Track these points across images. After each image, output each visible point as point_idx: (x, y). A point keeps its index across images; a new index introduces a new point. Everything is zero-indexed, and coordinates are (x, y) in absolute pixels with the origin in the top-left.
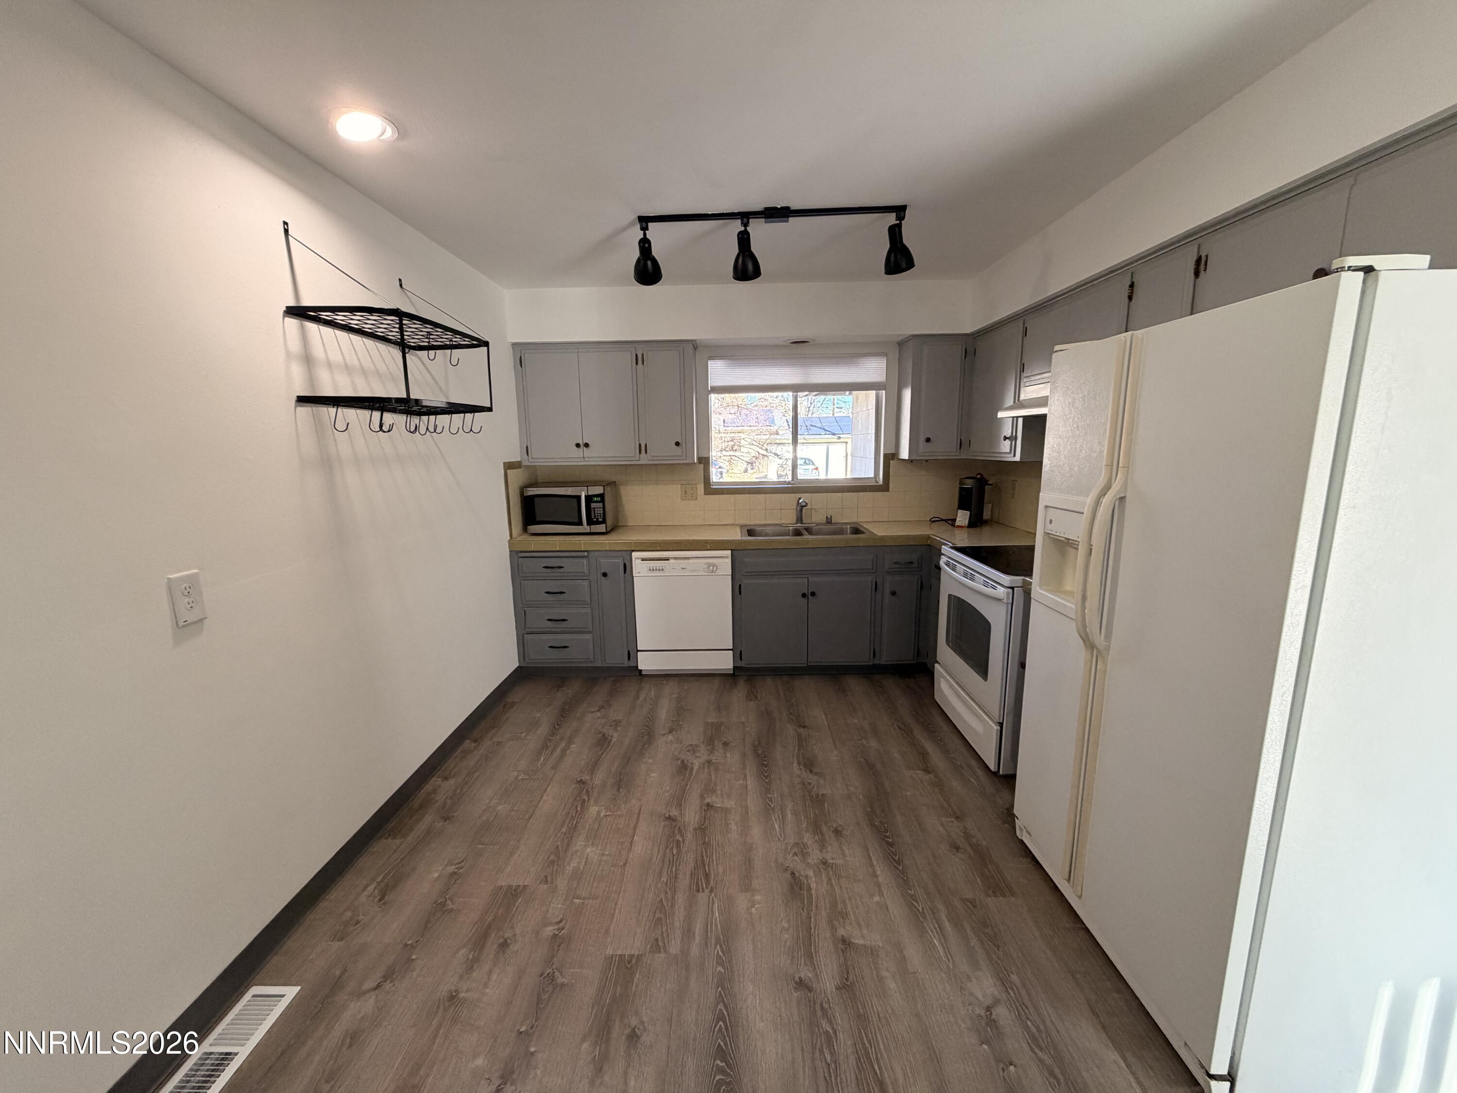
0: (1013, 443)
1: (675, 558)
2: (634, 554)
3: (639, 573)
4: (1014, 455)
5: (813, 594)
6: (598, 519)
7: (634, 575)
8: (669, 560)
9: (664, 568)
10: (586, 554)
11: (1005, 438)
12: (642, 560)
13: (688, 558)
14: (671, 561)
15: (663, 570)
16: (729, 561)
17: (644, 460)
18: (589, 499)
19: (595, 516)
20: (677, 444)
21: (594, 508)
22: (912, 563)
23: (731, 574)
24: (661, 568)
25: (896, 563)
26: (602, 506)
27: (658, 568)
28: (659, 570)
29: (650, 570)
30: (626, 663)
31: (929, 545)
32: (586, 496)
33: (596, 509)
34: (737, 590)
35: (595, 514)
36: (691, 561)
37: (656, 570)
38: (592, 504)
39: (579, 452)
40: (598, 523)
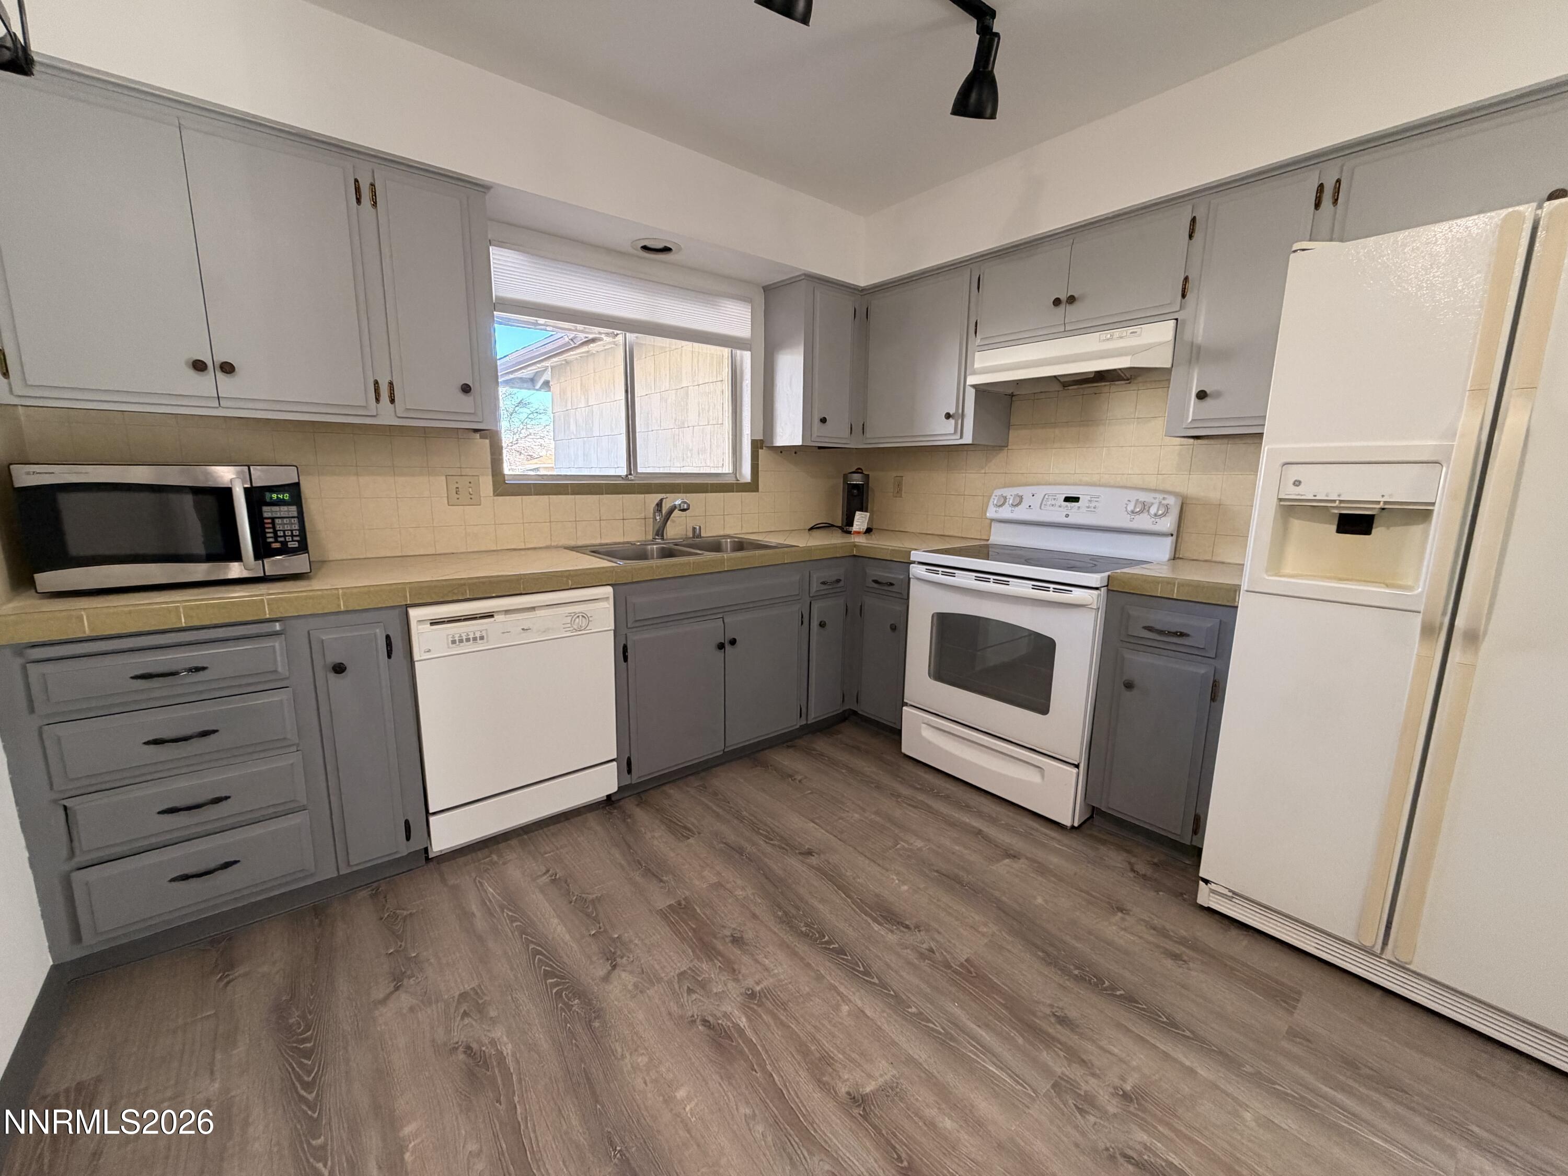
0: (960, 422)
1: (507, 612)
2: (414, 613)
3: (429, 651)
4: (961, 437)
5: (733, 642)
6: (284, 544)
7: (416, 657)
8: (492, 616)
9: (484, 634)
10: (278, 627)
11: (948, 416)
12: (432, 624)
13: (533, 609)
14: (498, 618)
15: (482, 638)
16: (609, 606)
17: (386, 415)
18: (256, 497)
19: (276, 537)
20: (466, 389)
21: (273, 519)
22: (838, 581)
23: (613, 627)
24: (478, 635)
25: (824, 583)
26: (295, 514)
27: (471, 636)
28: (475, 639)
29: (454, 642)
30: (404, 849)
31: (855, 556)
32: (246, 490)
33: (277, 521)
34: (623, 653)
35: (275, 532)
36: (539, 613)
37: (468, 640)
38: (265, 508)
39: (204, 384)
40: (285, 550)
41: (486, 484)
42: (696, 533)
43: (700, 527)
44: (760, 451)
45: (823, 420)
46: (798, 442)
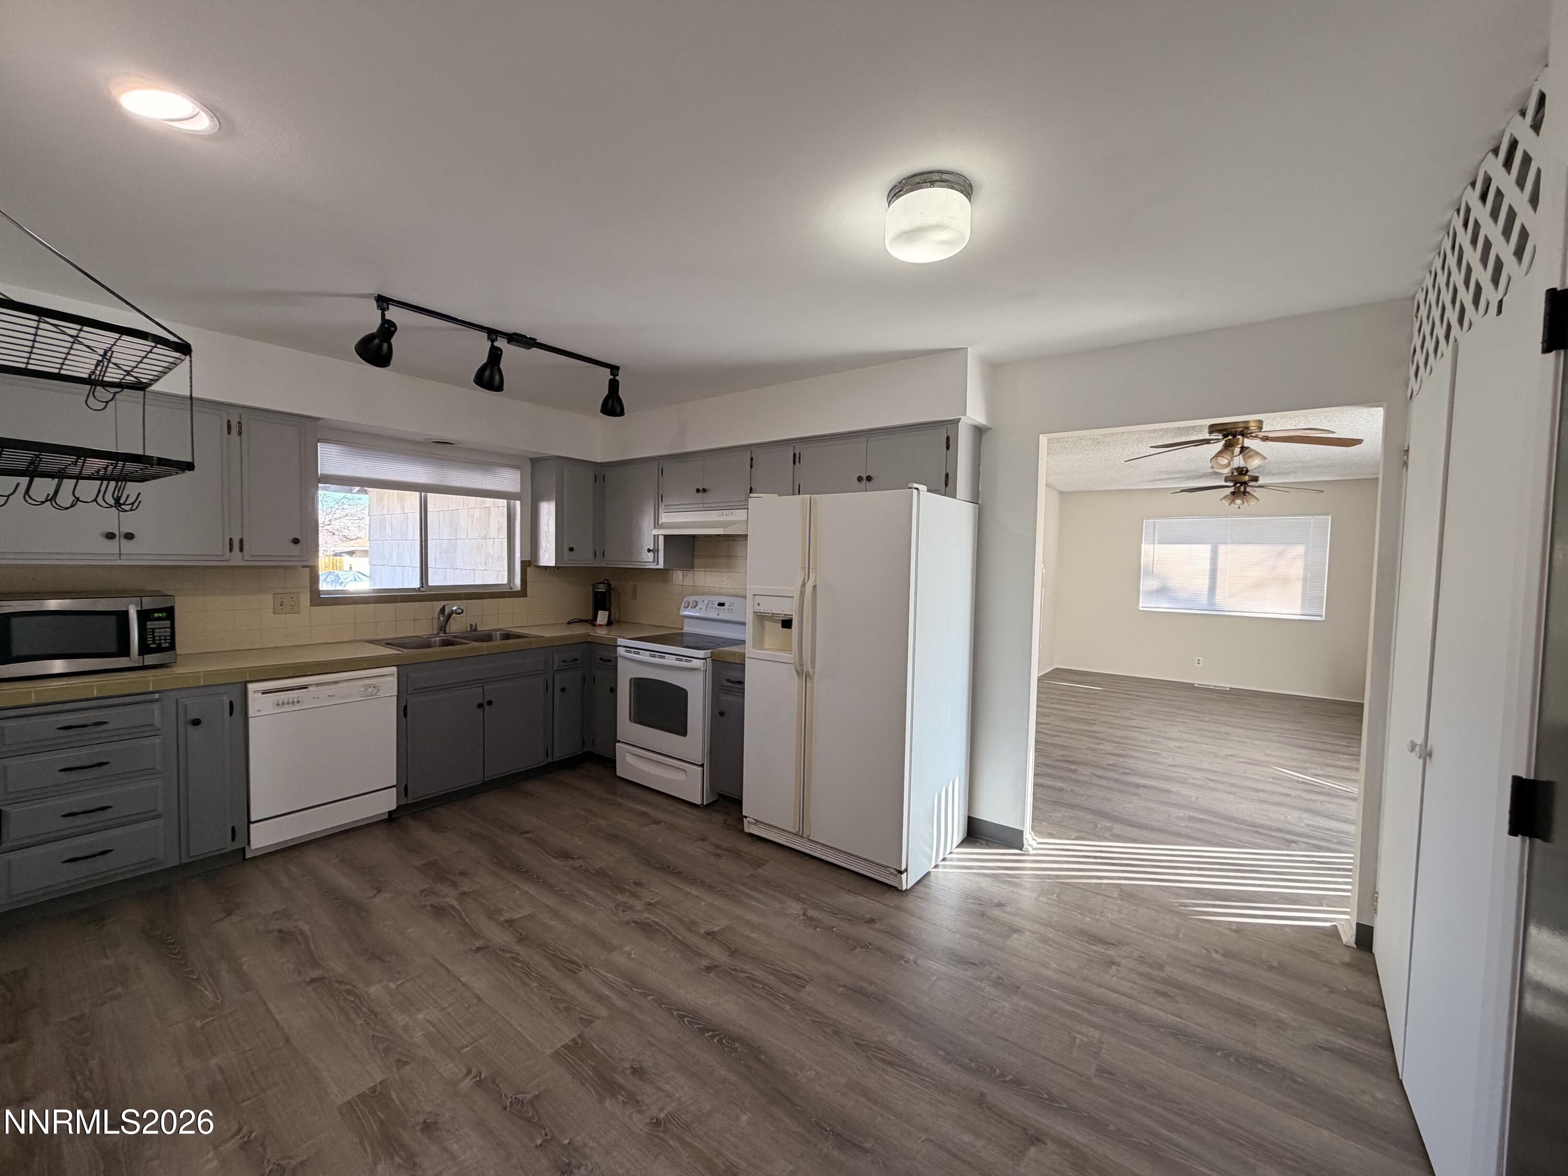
0: (656, 554)
1: (318, 685)
2: (251, 687)
3: (260, 711)
4: (658, 564)
5: (490, 703)
6: (160, 644)
7: (251, 713)
8: (307, 688)
9: (300, 699)
10: (157, 696)
11: (649, 550)
12: (263, 693)
13: (337, 682)
14: (311, 689)
15: (298, 702)
16: (394, 680)
17: (236, 559)
18: (144, 616)
19: (154, 640)
20: (296, 541)
21: (153, 629)
22: (576, 659)
23: (396, 694)
24: (295, 700)
25: (564, 661)
26: (169, 626)
27: (291, 700)
28: (293, 703)
29: (278, 705)
30: (230, 847)
31: (589, 642)
32: (138, 612)
33: (156, 630)
34: (403, 711)
35: (154, 637)
36: (340, 685)
37: (288, 703)
38: (148, 623)
39: (113, 546)
40: (159, 649)
41: (305, 599)
42: (474, 629)
43: (476, 624)
44: (528, 568)
45: (571, 549)
46: (553, 564)
